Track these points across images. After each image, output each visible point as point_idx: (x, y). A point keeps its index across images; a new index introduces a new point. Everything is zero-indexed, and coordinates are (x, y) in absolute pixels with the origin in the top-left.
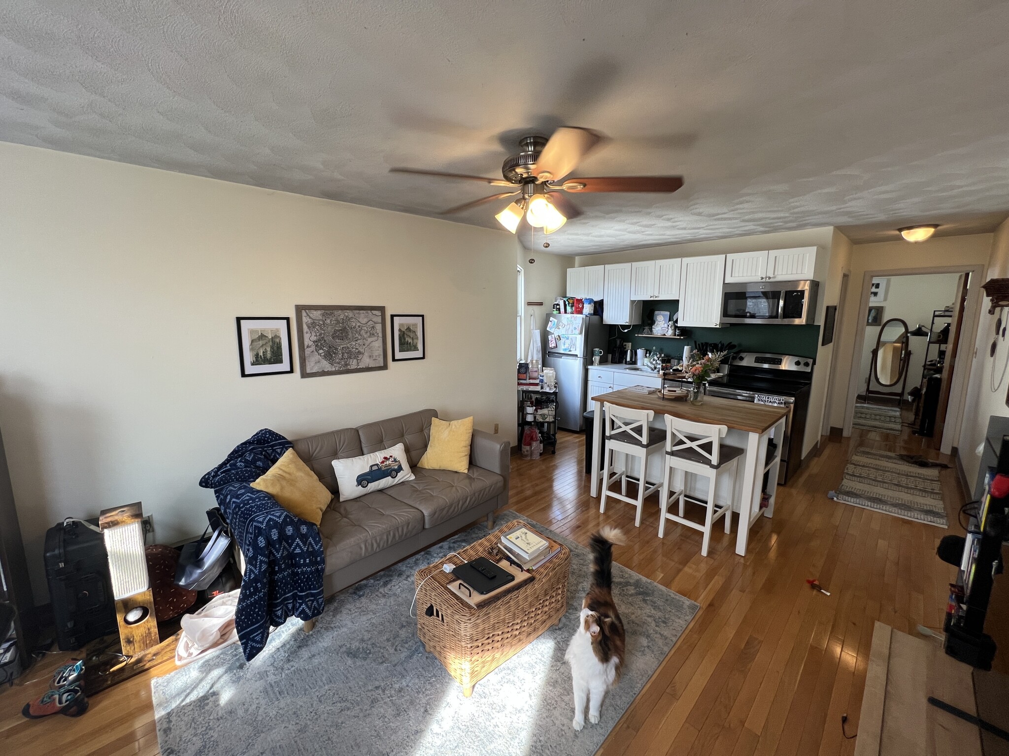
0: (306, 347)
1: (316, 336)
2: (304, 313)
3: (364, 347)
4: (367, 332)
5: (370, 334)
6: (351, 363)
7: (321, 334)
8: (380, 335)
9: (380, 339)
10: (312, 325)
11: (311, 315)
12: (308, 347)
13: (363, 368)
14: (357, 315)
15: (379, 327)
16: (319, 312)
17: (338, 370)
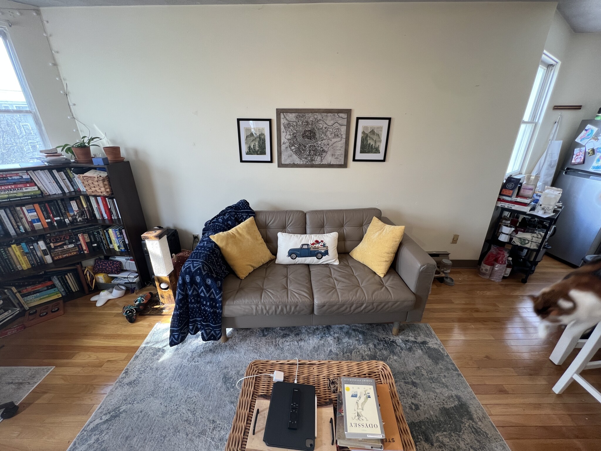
0: (282, 143)
1: (290, 135)
2: (282, 116)
3: (328, 146)
4: (332, 133)
5: (335, 135)
6: (315, 159)
7: (294, 134)
8: (344, 136)
9: (344, 141)
10: (288, 126)
11: (287, 117)
12: (284, 143)
13: (325, 164)
14: (324, 118)
15: (343, 129)
16: (294, 115)
17: (305, 164)
